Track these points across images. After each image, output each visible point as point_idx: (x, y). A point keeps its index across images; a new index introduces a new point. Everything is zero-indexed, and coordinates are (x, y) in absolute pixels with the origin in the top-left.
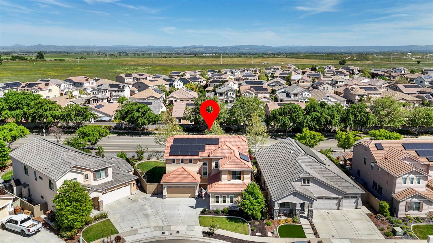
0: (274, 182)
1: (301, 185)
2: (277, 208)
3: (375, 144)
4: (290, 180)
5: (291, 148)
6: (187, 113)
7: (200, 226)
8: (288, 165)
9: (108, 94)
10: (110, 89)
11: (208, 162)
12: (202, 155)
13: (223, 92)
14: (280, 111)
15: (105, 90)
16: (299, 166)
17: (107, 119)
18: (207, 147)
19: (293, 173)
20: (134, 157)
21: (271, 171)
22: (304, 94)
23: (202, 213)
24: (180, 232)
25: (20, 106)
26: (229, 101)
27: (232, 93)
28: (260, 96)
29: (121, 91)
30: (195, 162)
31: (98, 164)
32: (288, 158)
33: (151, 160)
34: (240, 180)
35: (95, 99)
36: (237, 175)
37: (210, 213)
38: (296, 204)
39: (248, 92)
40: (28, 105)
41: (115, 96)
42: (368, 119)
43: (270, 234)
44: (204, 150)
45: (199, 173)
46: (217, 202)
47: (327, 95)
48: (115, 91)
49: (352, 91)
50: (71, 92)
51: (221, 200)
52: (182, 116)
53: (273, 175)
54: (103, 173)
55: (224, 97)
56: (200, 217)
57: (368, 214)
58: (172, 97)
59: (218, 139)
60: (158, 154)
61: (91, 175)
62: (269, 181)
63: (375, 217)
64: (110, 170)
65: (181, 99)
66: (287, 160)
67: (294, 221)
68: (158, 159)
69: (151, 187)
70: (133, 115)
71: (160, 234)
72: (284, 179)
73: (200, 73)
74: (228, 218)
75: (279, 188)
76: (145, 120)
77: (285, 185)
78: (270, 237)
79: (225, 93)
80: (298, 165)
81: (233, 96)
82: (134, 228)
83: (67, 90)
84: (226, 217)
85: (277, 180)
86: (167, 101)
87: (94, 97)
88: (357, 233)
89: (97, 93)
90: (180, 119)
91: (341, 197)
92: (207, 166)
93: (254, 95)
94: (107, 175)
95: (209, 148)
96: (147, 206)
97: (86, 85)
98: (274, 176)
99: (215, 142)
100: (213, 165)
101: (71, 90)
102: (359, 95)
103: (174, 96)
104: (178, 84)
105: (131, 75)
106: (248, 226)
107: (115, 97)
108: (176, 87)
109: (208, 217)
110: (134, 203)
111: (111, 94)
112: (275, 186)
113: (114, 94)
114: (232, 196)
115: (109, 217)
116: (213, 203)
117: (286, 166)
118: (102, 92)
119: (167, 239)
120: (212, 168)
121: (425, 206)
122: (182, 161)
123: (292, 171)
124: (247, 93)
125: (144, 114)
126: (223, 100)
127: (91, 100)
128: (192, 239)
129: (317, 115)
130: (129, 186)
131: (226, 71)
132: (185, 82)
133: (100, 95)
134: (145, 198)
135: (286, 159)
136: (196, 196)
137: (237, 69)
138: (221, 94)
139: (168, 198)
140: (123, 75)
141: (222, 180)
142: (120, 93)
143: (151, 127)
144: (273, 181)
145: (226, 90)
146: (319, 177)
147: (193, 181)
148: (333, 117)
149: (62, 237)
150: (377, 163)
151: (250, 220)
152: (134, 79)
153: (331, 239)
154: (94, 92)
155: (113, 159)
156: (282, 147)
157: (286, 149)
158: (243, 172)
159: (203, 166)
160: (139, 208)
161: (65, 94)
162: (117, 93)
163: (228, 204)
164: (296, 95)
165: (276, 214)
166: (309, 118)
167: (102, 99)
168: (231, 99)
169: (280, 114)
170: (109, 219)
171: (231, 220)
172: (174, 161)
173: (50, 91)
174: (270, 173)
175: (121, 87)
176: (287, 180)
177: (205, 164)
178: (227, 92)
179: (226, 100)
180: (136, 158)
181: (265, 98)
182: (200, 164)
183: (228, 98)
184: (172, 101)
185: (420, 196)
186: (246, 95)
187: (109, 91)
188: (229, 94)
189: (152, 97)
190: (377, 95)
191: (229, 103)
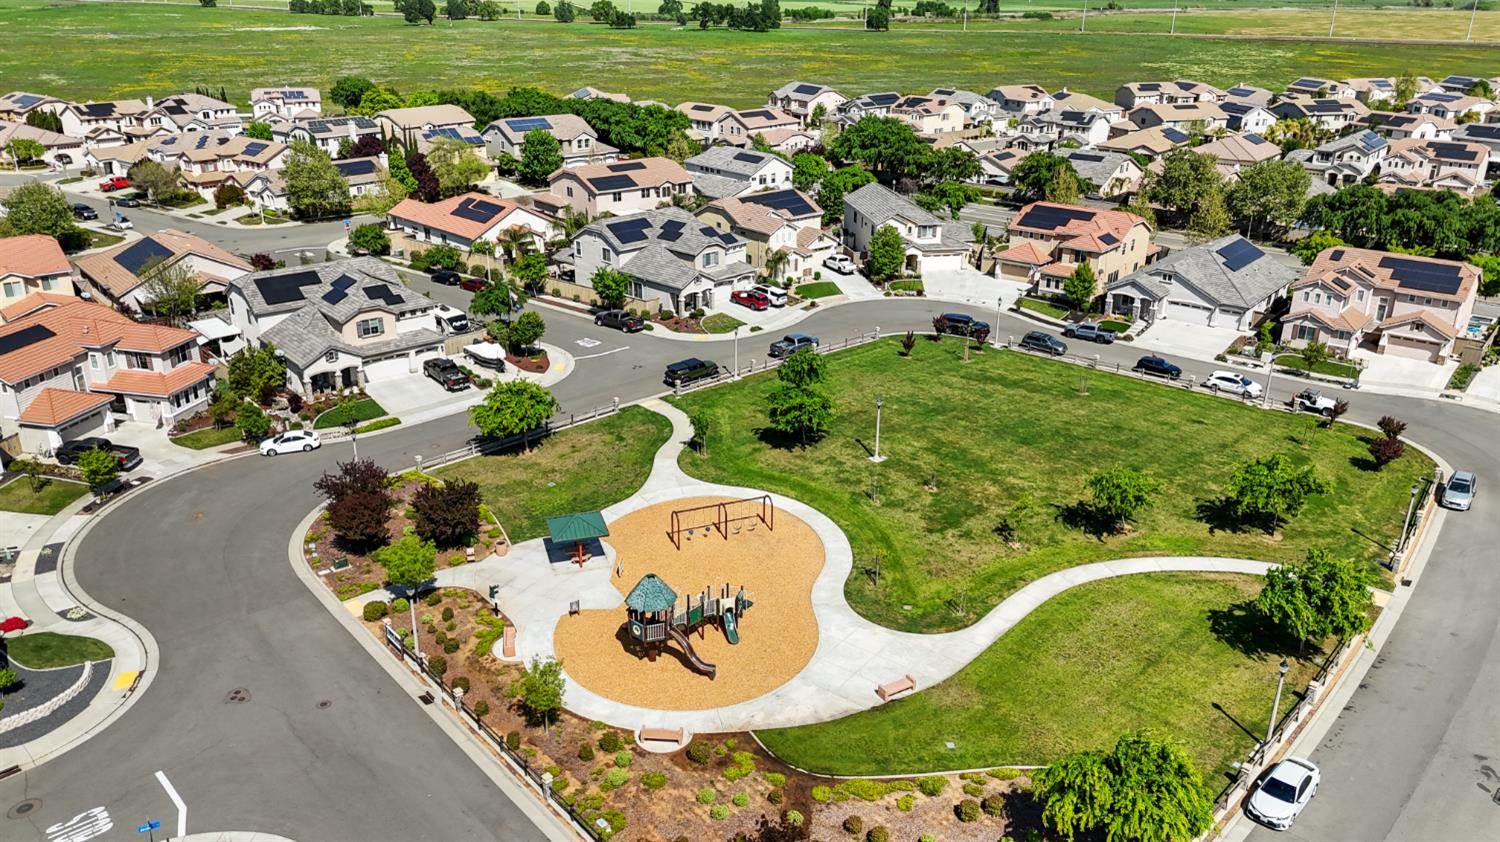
1: (1160, 282)
2: (1109, 299)
3: (1334, 251)
7: (1013, 303)
9: (1054, 135)
11: (1062, 240)
12: (1061, 230)
13: (1331, 150)
18: (1072, 221)
26: (1340, 177)
27: (1355, 154)
29: (1084, 129)
30: (1049, 237)
31: (926, 219)
35: (1023, 143)
44: (1065, 225)
46: (1048, 286)
48: (1071, 128)
50: (989, 123)
51: (1053, 284)
54: (929, 232)
55: (1332, 164)
56: (1020, 298)
59: (1095, 214)
61: (915, 230)
64: (939, 230)
67: (1126, 320)
69: (988, 266)
79: (1337, 154)
83: (982, 118)
87: (1023, 137)
89: (1029, 131)
91: (1213, 308)
94: (934, 235)
95: (1074, 223)
96: (970, 280)
97: (1029, 107)
99: (1089, 216)
101: (990, 118)
104: (1259, 119)
109: (1028, 299)
111: (1060, 133)
113: (1067, 133)
114: (1062, 280)
115: (923, 279)
118: (1042, 128)
121: (1325, 336)
122: (1031, 235)
124: (1397, 160)
127: (1014, 143)
128: (994, 310)
130: (962, 258)
133: (1034, 135)
134: (974, 274)
139: (997, 277)
140: (1134, 86)
141: (1063, 261)
142: (1079, 133)
145: (1338, 147)
146: (1192, 276)
147: (1037, 261)
149: (871, 281)
152: (1161, 96)
161: (975, 127)
163: (1061, 291)
165: (1109, 309)
168: (1347, 172)
170: (921, 282)
173: (945, 117)
175: (1086, 120)
179: (1331, 172)
182: (1056, 243)
183: (1341, 167)
185: (1314, 319)
186: (1393, 164)
187: (1058, 125)
188: (1346, 157)
189: (1144, 147)
191: (1339, 182)
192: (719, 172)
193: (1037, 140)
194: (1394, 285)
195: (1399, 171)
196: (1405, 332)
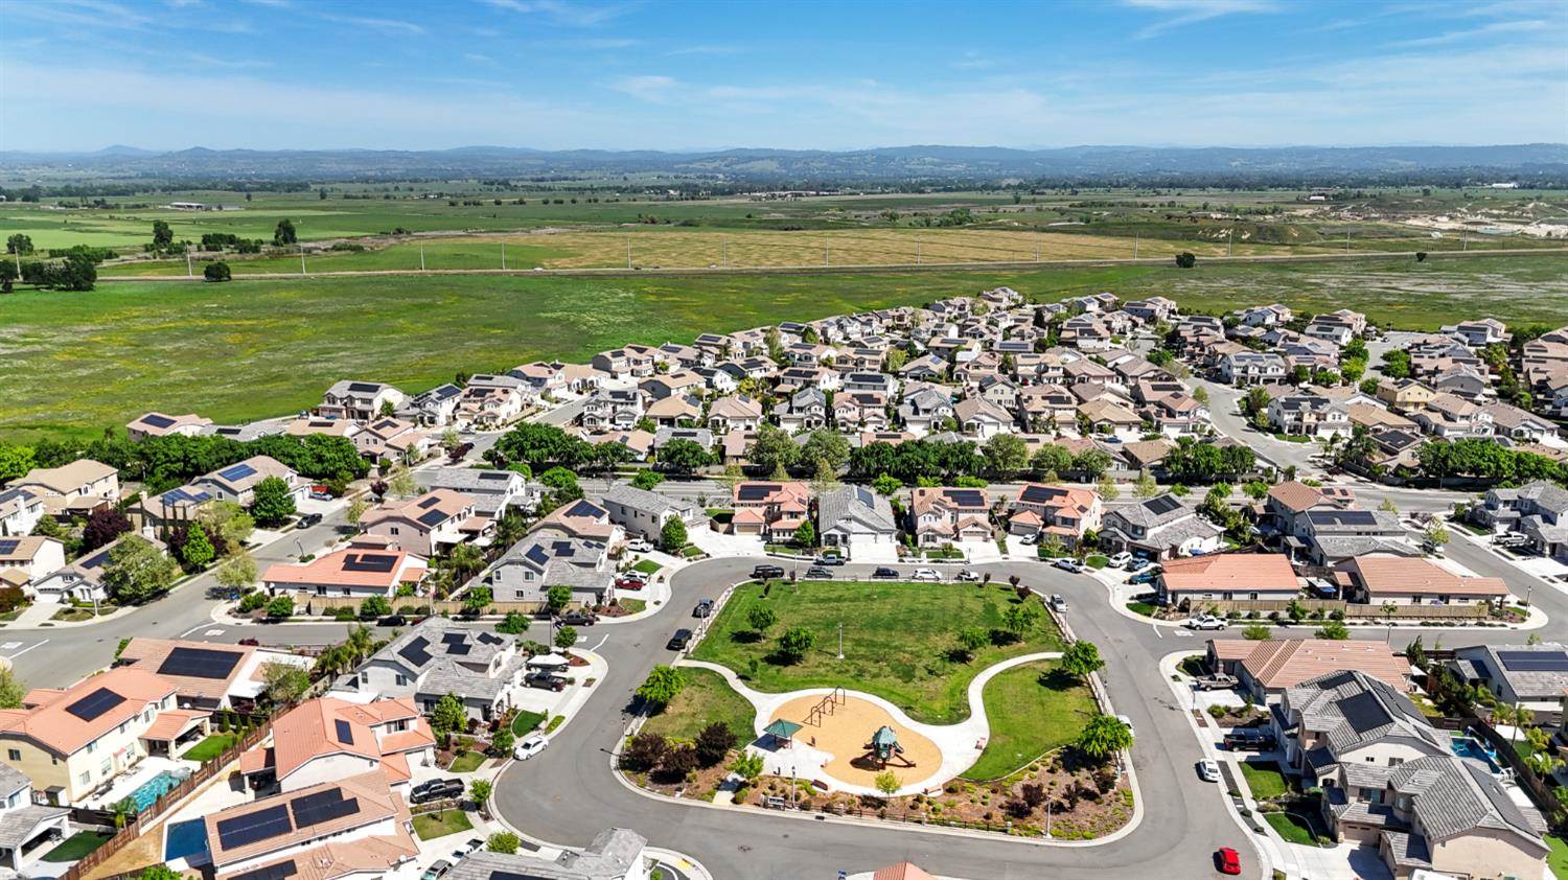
1: (846, 523)
2: (823, 538)
4: (838, 519)
5: (851, 492)
6: (746, 452)
9: (609, 409)
10: (613, 399)
11: (771, 505)
12: (766, 499)
13: (804, 405)
15: (606, 402)
18: (771, 492)
22: (940, 410)
26: (813, 421)
27: (818, 407)
28: (867, 411)
29: (632, 404)
30: (761, 505)
33: (713, 507)
34: (797, 519)
35: (591, 419)
36: (794, 515)
37: (772, 543)
38: (838, 536)
39: (846, 406)
41: (622, 412)
44: (768, 495)
45: (764, 514)
48: (622, 404)
51: (781, 534)
52: (741, 454)
55: (806, 414)
56: (765, 545)
58: (718, 415)
59: (782, 486)
65: (733, 419)
68: (720, 507)
69: (723, 527)
70: (681, 456)
73: (764, 335)
76: (696, 462)
79: (808, 407)
81: (820, 413)
86: (709, 421)
87: (590, 414)
89: (595, 409)
90: (737, 457)
91: (879, 533)
92: (771, 509)
93: (857, 409)
95: (773, 494)
96: (723, 540)
97: (550, 382)
99: (779, 488)
100: (776, 507)
103: (721, 412)
104: (723, 381)
105: (621, 354)
107: (622, 415)
108: (720, 387)
109: (772, 546)
110: (711, 537)
111: (613, 407)
113: (619, 408)
114: (790, 531)
115: (696, 544)
116: (775, 535)
118: (602, 406)
120: (775, 510)
121: (938, 538)
122: (749, 505)
126: (803, 419)
127: (585, 420)
130: (705, 525)
131: (825, 325)
132: (737, 373)
133: (599, 412)
134: (720, 535)
136: (762, 532)
137: (855, 315)
138: (800, 409)
139: (738, 535)
140: (607, 354)
141: (783, 519)
142: (629, 407)
143: (701, 470)
146: (860, 516)
147: (759, 521)
150: (916, 507)
152: (628, 360)
154: (590, 406)
158: (799, 513)
159: (767, 509)
162: (624, 408)
163: (787, 536)
164: (927, 411)
165: (823, 543)
167: (603, 419)
168: (816, 418)
170: (698, 546)
172: (742, 505)
175: (631, 397)
177: (769, 507)
178: (811, 404)
179: (807, 419)
182: (765, 507)
183: (812, 416)
184: (717, 420)
185: (933, 531)
187: (611, 402)
189: (685, 414)
190: (1068, 412)
191: (813, 426)
192: (470, 490)
193: (602, 416)
194: (955, 505)
195: (845, 415)
196: (970, 529)
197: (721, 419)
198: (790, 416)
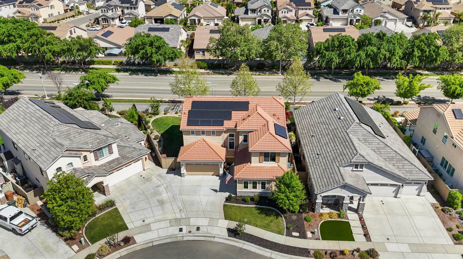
0: (317, 164)
1: (352, 171)
2: (319, 200)
3: (453, 110)
4: (338, 165)
5: (340, 110)
6: (211, 45)
7: (225, 219)
8: (336, 139)
9: (119, 12)
10: (122, 5)
11: (234, 133)
12: (228, 124)
13: (256, 8)
14: (326, 45)
15: (116, 7)
16: (351, 144)
17: (116, 51)
18: (234, 113)
19: (342, 153)
20: (148, 111)
21: (313, 144)
22: (355, 11)
23: (228, 199)
24: (201, 228)
25: (12, 38)
26: (263, 20)
27: (266, 9)
28: (301, 12)
29: (135, 8)
30: (219, 133)
31: (98, 141)
32: (336, 127)
33: (168, 115)
34: (275, 162)
35: (105, 19)
37: (237, 200)
38: (344, 197)
39: (287, 8)
40: (21, 36)
41: (127, 14)
42: (438, 54)
43: (309, 235)
44: (229, 118)
45: (224, 146)
46: (246, 187)
47: (384, 10)
48: (128, 8)
49: (415, 5)
50: (77, 7)
51: (250, 186)
52: (205, 47)
53: (316, 152)
54: (106, 151)
55: (257, 14)
56: (224, 205)
57: (433, 205)
58: (194, 15)
59: (248, 103)
60: (175, 108)
61: (91, 156)
62: (310, 161)
63: (442, 210)
64: (114, 147)
65: (205, 19)
66: (334, 130)
67: (339, 216)
68: (176, 113)
69: (167, 161)
70: (146, 51)
71: (177, 232)
72: (330, 161)
74: (258, 209)
75: (323, 174)
76: (160, 57)
77: (331, 171)
78: (310, 239)
79: (259, 10)
80: (349, 141)
81: (267, 14)
82: (147, 222)
83: (72, 5)
84: (256, 207)
85: (321, 161)
86: (189, 20)
87: (103, 15)
88: (418, 235)
89: (106, 12)
90: (203, 51)
91: (401, 184)
92: (234, 138)
93: (294, 11)
94: (111, 152)
95: (236, 115)
96: (162, 189)
98: (318, 154)
99: (244, 106)
100: (241, 138)
101: (77, 4)
102: (425, 11)
103: (197, 14)
106: (282, 221)
107: (128, 16)
109: (234, 206)
110: (147, 184)
111: (122, 11)
112: (319, 171)
113: (126, 11)
114: (264, 182)
115: (118, 205)
116: (240, 188)
117: (333, 141)
118: (112, 9)
119: (185, 239)
120: (240, 142)
122: (203, 133)
123: (341, 150)
124: (285, 10)
125: (159, 48)
126: (255, 18)
127: (100, 19)
128: (216, 240)
129: (372, 51)
130: (141, 161)
133: (110, 14)
134: (160, 175)
135: (333, 128)
136: (221, 175)
138: (254, 11)
139: (187, 176)
141: (252, 162)
142: (133, 10)
143: (169, 64)
144: (316, 161)
145: (259, 6)
148: (394, 53)
149: (61, 236)
150: (452, 138)
151: (286, 213)
153: (385, 243)
154: (103, 9)
155: (119, 125)
156: (328, 107)
157: (334, 112)
158: (279, 154)
159: (229, 138)
160: (152, 191)
161: (70, 10)
162: (129, 11)
163: (259, 189)
164: (345, 11)
165: (318, 205)
166: (362, 54)
167: (113, 19)
168: (265, 18)
169: (327, 49)
170: (116, 209)
171: (262, 211)
172: (193, 133)
173: (52, 7)
174: (312, 148)
175: (134, 3)
176: (334, 164)
177: (231, 135)
178: (261, 8)
179: (259, 18)
180: (150, 111)
181: (307, 15)
182: (225, 136)
183: (262, 16)
184: (195, 20)
186: (284, 12)
187: (120, 7)
188: (263, 10)
189: (171, 15)
190: (446, 11)
191: (263, 23)
193: (112, 17)
195: (286, 15)
197: (196, 19)
198: (246, 16)
